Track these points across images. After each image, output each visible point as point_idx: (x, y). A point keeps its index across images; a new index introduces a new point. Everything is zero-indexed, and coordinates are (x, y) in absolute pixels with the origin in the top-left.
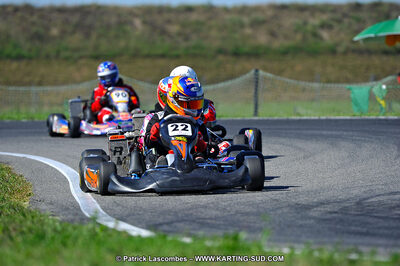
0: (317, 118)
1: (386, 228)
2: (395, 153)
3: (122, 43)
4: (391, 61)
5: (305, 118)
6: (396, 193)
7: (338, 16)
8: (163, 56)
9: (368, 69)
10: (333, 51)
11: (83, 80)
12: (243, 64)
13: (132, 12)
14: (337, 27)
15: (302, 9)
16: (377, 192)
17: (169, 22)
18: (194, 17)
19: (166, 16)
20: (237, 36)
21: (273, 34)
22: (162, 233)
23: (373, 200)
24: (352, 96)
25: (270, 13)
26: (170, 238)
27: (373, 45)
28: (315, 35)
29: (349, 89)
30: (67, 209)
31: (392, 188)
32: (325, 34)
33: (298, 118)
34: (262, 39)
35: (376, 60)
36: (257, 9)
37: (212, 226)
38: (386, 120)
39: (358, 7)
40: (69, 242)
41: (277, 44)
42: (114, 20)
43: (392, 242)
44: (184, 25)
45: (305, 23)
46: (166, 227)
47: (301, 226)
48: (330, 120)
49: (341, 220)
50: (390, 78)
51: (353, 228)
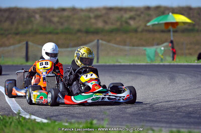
0: (128, 64)
1: (165, 118)
2: (169, 81)
3: (30, 27)
4: (165, 35)
5: (123, 64)
6: (169, 101)
7: (138, 13)
8: (50, 33)
9: (153, 39)
10: (136, 31)
11: (10, 45)
12: (91, 37)
13: (35, 11)
14: (138, 19)
15: (120, 9)
16: (160, 101)
17: (53, 16)
18: (66, 14)
19: (52, 13)
20: (87, 23)
21: (105, 22)
22: (53, 121)
23: (158, 104)
24: (147, 53)
25: (104, 12)
26: (56, 123)
27: (156, 28)
28: (127, 23)
29: (145, 50)
30: (4, 109)
31: (168, 99)
32: (132, 22)
33: (119, 64)
34: (100, 24)
35: (158, 35)
36: (98, 9)
37: (78, 118)
38: (164, 65)
39: (148, 8)
40: (7, 125)
41: (108, 27)
42: (25, 15)
43: (168, 125)
44: (60, 18)
45: (122, 17)
46: (54, 118)
47: (122, 117)
48: (136, 65)
49: (142, 114)
50: (165, 44)
51: (148, 118)
